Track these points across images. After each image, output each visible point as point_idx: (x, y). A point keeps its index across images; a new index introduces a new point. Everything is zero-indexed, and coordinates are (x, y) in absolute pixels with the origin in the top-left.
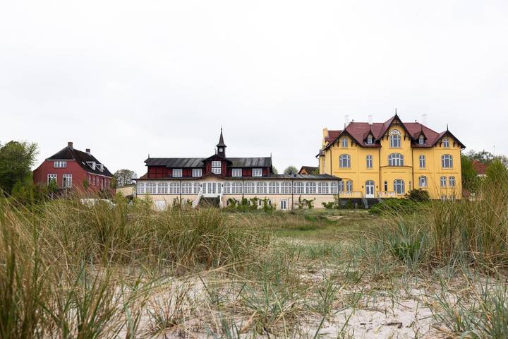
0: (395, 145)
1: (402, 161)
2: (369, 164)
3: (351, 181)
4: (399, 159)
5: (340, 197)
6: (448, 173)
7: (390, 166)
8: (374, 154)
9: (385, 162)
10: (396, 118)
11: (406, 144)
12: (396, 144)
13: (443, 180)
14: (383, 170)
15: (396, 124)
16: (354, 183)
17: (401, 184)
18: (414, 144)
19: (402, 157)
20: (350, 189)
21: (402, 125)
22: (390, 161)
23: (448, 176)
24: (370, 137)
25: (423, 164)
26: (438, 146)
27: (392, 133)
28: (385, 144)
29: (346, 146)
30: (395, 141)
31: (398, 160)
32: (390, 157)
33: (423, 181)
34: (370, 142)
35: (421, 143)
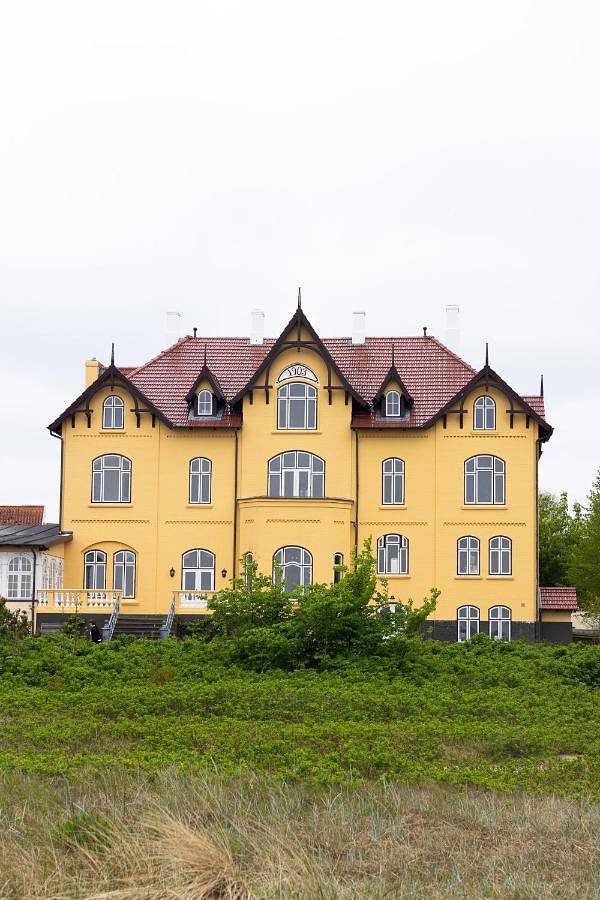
0: (297, 421)
1: (319, 482)
2: (200, 490)
3: (133, 553)
4: (309, 471)
5: (41, 609)
6: (484, 523)
7: (273, 496)
8: (217, 450)
9: (255, 482)
10: (299, 322)
11: (337, 416)
12: (298, 416)
13: (469, 550)
14: (245, 513)
15: (299, 345)
16: (140, 558)
17: (301, 564)
18: (365, 416)
19: (319, 464)
20: (127, 578)
21: (319, 347)
22: (274, 480)
23: (484, 535)
24: (205, 391)
25: (393, 491)
26: (453, 425)
27: (283, 374)
28: (258, 416)
29: (119, 422)
30: (297, 407)
31: (303, 476)
32: (273, 464)
33: (393, 553)
34: (205, 409)
35: (393, 413)
